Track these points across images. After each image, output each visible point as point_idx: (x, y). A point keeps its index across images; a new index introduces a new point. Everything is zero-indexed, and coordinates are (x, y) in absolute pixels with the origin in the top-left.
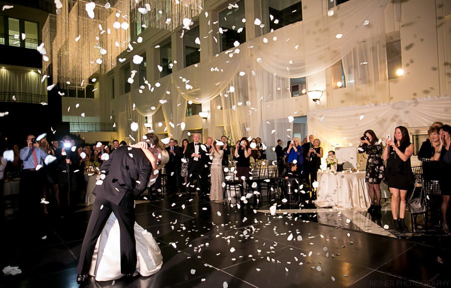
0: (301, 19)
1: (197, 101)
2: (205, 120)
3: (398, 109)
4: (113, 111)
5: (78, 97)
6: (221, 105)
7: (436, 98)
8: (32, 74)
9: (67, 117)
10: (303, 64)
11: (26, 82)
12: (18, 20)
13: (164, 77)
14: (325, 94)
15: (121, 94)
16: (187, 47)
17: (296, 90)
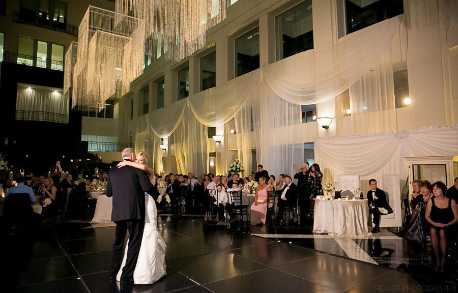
0: (312, 48)
1: (212, 125)
2: (218, 143)
3: (401, 138)
4: (131, 132)
5: (98, 117)
6: (234, 129)
7: (438, 129)
8: (56, 94)
9: (86, 136)
10: (314, 91)
11: (49, 102)
12: (47, 43)
13: (181, 100)
14: (334, 121)
15: (139, 115)
16: (204, 71)
17: (310, 116)
